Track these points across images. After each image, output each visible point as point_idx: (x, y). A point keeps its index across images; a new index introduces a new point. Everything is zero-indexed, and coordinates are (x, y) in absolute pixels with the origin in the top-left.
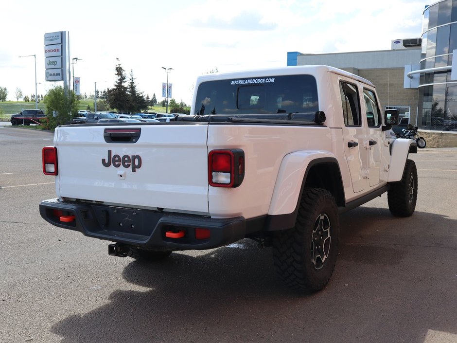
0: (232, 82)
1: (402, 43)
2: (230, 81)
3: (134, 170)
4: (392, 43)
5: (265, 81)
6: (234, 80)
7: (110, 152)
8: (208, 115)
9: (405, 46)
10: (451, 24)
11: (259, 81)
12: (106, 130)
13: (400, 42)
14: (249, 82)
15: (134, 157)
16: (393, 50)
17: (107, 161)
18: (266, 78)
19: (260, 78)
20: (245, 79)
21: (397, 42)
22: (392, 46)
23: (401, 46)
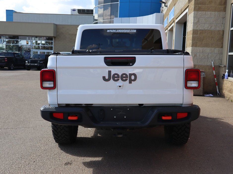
0: (108, 30)
1: (77, 11)
2: (107, 30)
3: (130, 82)
4: (71, 10)
5: (130, 31)
6: (109, 29)
7: (110, 72)
8: (97, 50)
9: (79, 13)
10: (111, 4)
11: (126, 31)
12: (105, 58)
13: (75, 10)
14: (120, 31)
15: (131, 75)
16: (72, 15)
17: (107, 78)
18: (131, 29)
19: (127, 29)
20: (117, 29)
21: (74, 10)
22: (71, 12)
23: (76, 13)
